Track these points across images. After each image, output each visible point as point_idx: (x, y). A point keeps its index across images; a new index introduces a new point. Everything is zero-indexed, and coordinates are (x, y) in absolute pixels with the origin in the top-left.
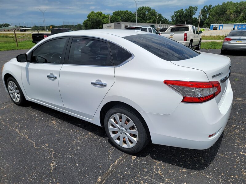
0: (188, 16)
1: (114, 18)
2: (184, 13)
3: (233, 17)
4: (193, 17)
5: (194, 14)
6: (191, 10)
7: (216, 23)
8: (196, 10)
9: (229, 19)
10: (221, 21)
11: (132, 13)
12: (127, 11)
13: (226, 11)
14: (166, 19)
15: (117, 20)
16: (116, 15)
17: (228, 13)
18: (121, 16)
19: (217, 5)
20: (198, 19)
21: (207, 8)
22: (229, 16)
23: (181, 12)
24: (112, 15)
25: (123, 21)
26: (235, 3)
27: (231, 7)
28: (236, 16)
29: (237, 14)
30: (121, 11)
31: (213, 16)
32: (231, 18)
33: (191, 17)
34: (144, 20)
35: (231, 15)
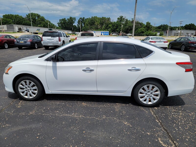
0: (70, 24)
1: (5, 20)
2: (67, 21)
3: (99, 27)
4: (74, 25)
5: (74, 22)
6: (72, 20)
7: (90, 30)
8: (75, 20)
9: (97, 28)
10: (93, 29)
11: (23, 17)
12: (18, 15)
13: (95, 23)
14: (54, 25)
15: (8, 22)
16: (7, 18)
17: (96, 23)
18: (12, 19)
19: (88, 18)
20: (77, 26)
21: (82, 19)
22: (97, 26)
23: (64, 20)
24: (3, 17)
25: (15, 24)
26: (99, 18)
27: (97, 20)
28: (101, 26)
29: (101, 25)
30: (11, 15)
31: (87, 25)
32: (98, 27)
33: (72, 25)
34: (35, 24)
35: (98, 25)
